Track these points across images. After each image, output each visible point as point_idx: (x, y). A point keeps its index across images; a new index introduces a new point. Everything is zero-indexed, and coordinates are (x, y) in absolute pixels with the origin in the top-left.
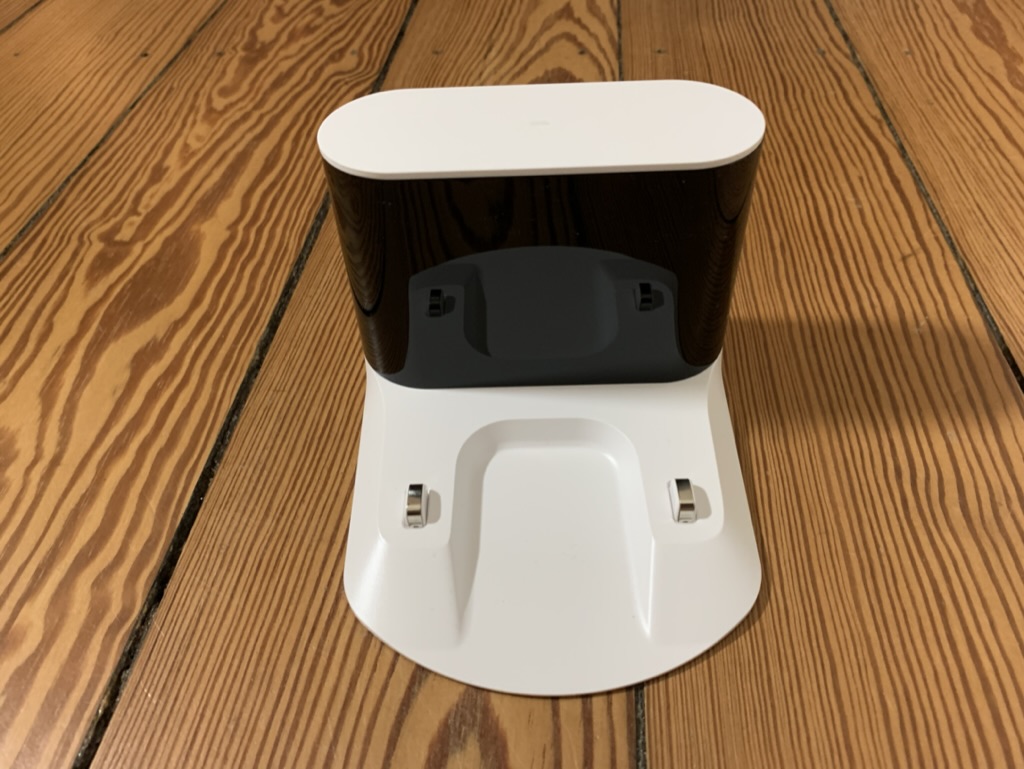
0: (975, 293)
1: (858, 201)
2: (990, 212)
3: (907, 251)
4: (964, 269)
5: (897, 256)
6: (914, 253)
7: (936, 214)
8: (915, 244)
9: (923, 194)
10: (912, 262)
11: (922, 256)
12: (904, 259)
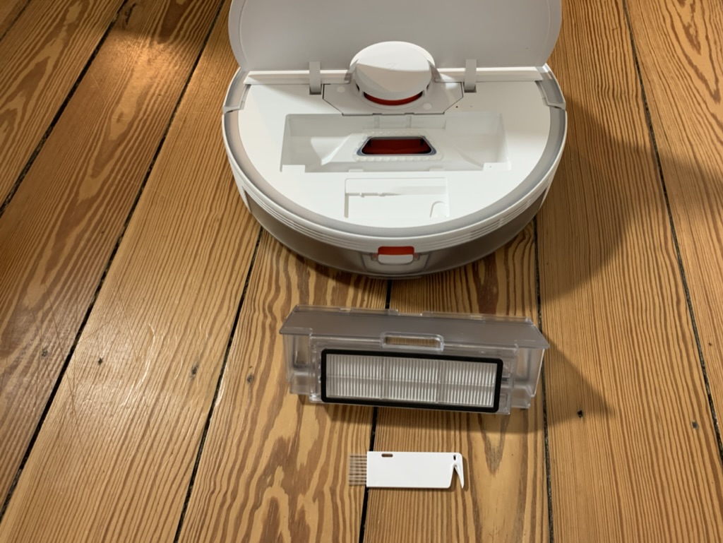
0: (632, 41)
1: (602, 10)
2: (645, 15)
3: (615, 27)
4: (631, 34)
5: (611, 29)
6: (617, 28)
7: (627, 16)
8: (618, 25)
9: (625, 8)
10: (615, 32)
11: (619, 30)
12: (613, 30)
